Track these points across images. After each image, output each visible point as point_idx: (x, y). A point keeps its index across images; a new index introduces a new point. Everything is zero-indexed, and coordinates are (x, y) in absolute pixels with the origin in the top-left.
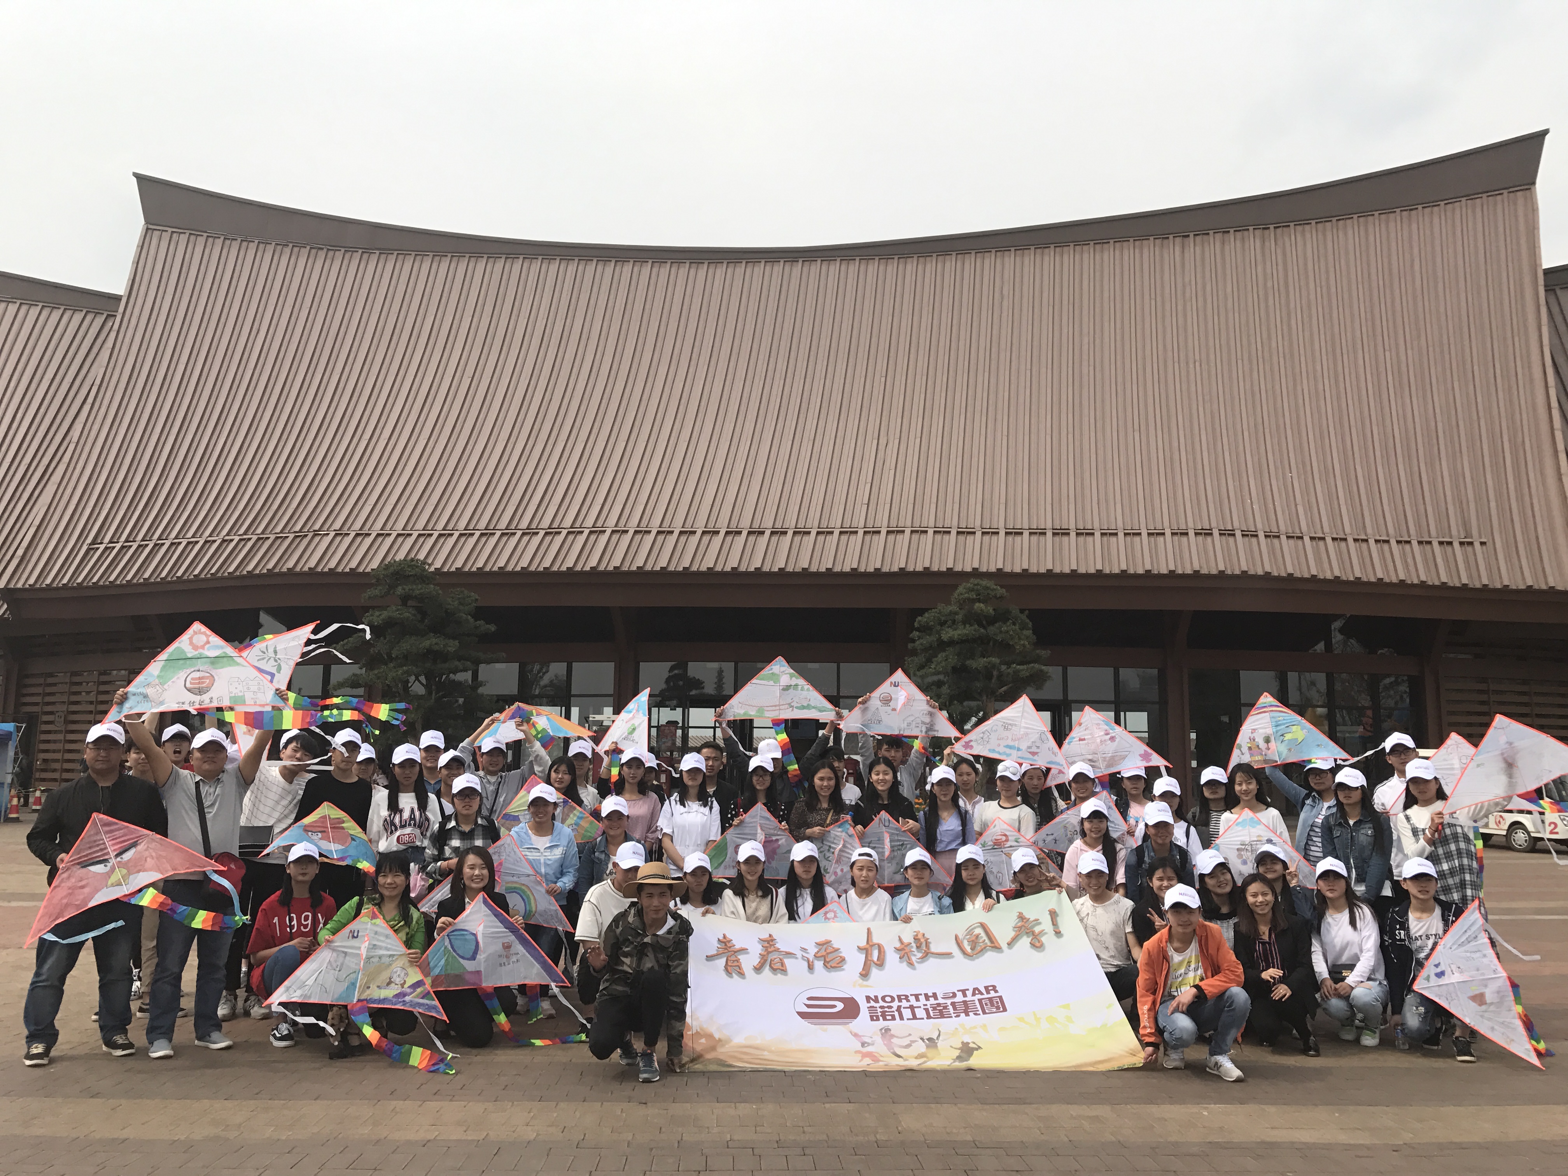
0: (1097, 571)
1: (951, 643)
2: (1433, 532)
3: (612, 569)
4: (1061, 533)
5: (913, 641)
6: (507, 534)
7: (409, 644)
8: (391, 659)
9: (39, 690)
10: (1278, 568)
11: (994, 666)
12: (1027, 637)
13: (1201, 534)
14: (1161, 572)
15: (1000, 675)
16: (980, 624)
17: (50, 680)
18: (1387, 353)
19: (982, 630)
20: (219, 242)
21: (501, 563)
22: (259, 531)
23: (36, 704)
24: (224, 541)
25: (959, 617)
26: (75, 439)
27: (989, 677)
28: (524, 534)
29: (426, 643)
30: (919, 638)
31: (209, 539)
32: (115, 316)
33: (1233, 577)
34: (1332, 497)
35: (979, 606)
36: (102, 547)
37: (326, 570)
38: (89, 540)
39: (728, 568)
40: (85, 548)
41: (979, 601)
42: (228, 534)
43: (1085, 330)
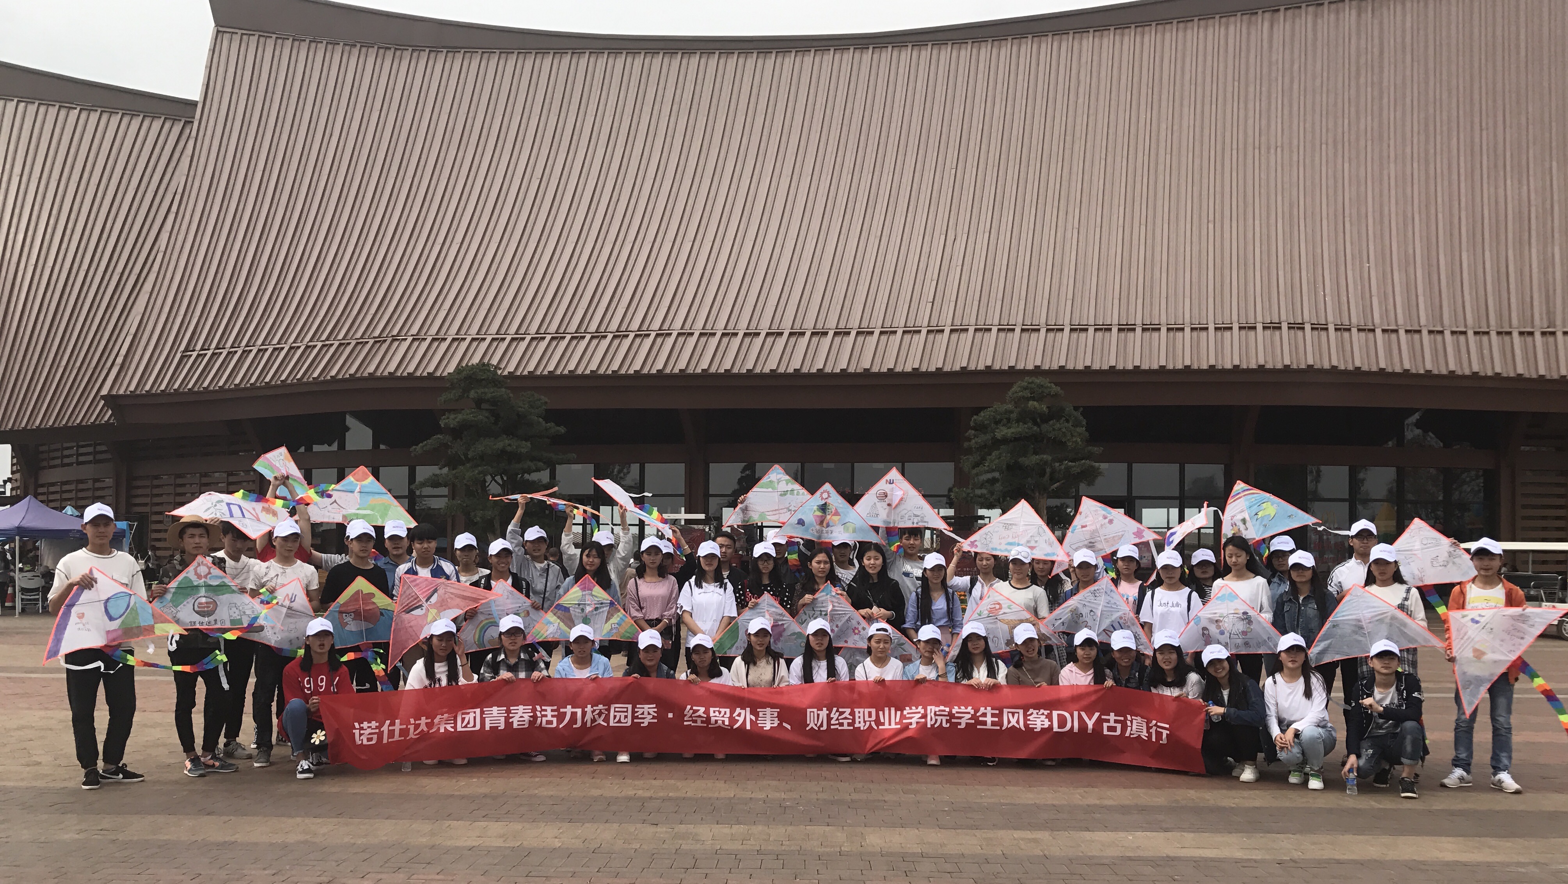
0: (1161, 366)
1: (1005, 441)
2: (1515, 322)
3: (677, 371)
4: (1126, 328)
5: (969, 440)
6: (577, 337)
7: (485, 445)
8: (468, 460)
9: (147, 491)
10: (1346, 362)
11: (1046, 463)
12: (1080, 434)
13: (1269, 328)
14: (1226, 367)
15: (1053, 472)
16: (1035, 423)
17: (156, 482)
18: (1484, 133)
19: (1035, 428)
20: (288, 43)
21: (571, 366)
22: (341, 336)
23: (146, 505)
24: (307, 347)
25: (1014, 416)
26: (163, 248)
27: (1043, 474)
28: (592, 338)
29: (500, 445)
30: (975, 436)
31: (294, 345)
32: (192, 122)
33: (1299, 371)
34: (1410, 287)
35: (1032, 404)
36: (195, 354)
37: (405, 374)
38: (182, 348)
39: (791, 370)
40: (179, 355)
41: (1033, 399)
42: (311, 340)
43: (1164, 116)
